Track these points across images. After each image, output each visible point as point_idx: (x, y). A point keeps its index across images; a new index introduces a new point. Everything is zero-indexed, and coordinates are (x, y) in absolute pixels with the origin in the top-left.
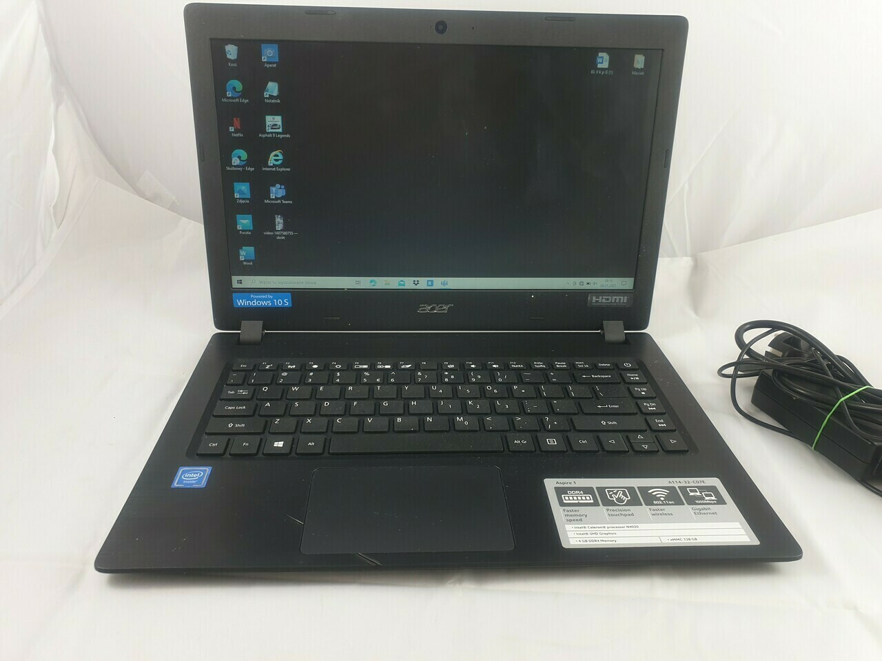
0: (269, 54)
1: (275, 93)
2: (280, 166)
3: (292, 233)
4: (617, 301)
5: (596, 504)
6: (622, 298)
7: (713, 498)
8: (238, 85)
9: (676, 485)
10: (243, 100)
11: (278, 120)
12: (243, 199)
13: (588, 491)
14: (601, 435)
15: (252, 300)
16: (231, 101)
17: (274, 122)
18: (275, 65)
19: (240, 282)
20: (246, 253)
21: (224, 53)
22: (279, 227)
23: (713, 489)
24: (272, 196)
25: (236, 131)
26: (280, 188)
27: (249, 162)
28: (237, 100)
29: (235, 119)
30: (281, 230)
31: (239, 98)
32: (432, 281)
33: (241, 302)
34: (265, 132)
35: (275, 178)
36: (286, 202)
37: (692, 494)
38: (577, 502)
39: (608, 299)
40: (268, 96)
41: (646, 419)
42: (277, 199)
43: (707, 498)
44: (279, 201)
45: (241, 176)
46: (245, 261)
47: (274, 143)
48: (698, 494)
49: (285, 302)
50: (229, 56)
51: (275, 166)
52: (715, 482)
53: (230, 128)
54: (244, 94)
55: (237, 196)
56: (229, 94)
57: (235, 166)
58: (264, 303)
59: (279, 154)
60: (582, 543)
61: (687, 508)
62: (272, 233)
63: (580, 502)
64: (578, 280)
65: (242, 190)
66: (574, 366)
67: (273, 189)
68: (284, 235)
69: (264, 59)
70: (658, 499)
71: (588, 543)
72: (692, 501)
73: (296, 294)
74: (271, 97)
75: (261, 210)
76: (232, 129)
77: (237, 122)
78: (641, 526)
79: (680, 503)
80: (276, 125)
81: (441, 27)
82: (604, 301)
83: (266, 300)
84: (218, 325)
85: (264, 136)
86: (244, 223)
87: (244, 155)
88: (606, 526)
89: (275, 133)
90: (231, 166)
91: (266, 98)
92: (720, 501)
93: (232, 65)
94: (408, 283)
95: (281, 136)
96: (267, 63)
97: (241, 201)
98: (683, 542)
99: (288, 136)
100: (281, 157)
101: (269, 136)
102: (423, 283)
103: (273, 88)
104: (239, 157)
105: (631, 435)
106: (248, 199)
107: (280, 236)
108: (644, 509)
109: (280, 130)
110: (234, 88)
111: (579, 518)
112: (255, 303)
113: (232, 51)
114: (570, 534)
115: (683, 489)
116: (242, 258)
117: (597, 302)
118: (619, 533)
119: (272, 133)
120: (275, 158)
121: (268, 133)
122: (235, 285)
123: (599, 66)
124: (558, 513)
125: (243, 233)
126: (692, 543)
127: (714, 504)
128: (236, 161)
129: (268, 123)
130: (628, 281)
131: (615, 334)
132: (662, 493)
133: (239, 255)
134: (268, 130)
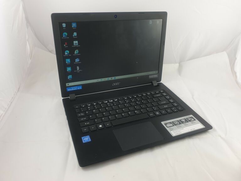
0: (74, 25)
1: (76, 35)
2: (78, 54)
3: (81, 70)
4: (155, 76)
5: (173, 126)
8: (66, 34)
9: (185, 118)
10: (68, 38)
11: (77, 42)
13: (170, 123)
14: (166, 109)
15: (72, 89)
16: (64, 38)
17: (76, 42)
18: (75, 28)
20: (70, 77)
21: (62, 26)
22: (78, 69)
23: (192, 117)
24: (76, 62)
25: (66, 46)
26: (78, 59)
27: (70, 53)
28: (66, 38)
32: (115, 78)
33: (69, 90)
34: (73, 45)
35: (77, 57)
36: (80, 63)
38: (170, 126)
39: (153, 76)
41: (172, 104)
44: (78, 63)
45: (68, 57)
47: (76, 48)
49: (80, 88)
50: (63, 26)
51: (76, 54)
52: (191, 116)
54: (68, 36)
55: (67, 62)
56: (64, 36)
58: (75, 89)
61: (190, 123)
62: (76, 71)
64: (147, 73)
65: (68, 61)
66: (151, 93)
67: (76, 60)
69: (73, 27)
70: (184, 122)
71: (176, 134)
72: (190, 121)
73: (83, 85)
74: (75, 36)
75: (73, 65)
76: (65, 45)
77: (66, 43)
78: (184, 128)
81: (115, 16)
83: (75, 88)
84: (63, 97)
86: (69, 69)
87: (68, 52)
88: (178, 130)
90: (65, 55)
91: (73, 37)
93: (64, 29)
94: (110, 79)
95: (78, 46)
96: (74, 28)
97: (68, 64)
98: (193, 130)
100: (78, 51)
101: (75, 46)
102: (113, 78)
103: (75, 34)
104: (67, 52)
105: (171, 108)
106: (70, 63)
107: (78, 71)
108: (182, 125)
109: (77, 45)
110: (65, 35)
111: (172, 129)
112: (73, 89)
114: (173, 133)
115: (187, 118)
116: (69, 78)
117: (151, 77)
118: (181, 131)
120: (76, 52)
122: (67, 85)
123: (150, 23)
124: (168, 129)
125: (69, 72)
127: (194, 121)
128: (66, 54)
129: (74, 43)
130: (157, 72)
131: (155, 84)
132: (184, 120)
133: (68, 78)
134: (75, 45)
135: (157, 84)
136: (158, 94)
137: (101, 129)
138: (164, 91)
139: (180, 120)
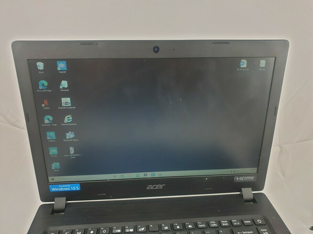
0: (62, 66)
1: (66, 86)
2: (71, 123)
3: (79, 155)
4: (249, 179)
6: (251, 177)
8: (46, 83)
10: (49, 91)
11: (68, 100)
12: (52, 140)
15: (59, 188)
16: (42, 91)
17: (66, 101)
18: (65, 72)
19: (53, 179)
20: (55, 166)
21: (36, 66)
22: (72, 152)
24: (67, 138)
25: (46, 106)
26: (72, 134)
27: (54, 121)
28: (45, 90)
29: (44, 100)
30: (73, 154)
31: (46, 89)
32: (154, 174)
33: (54, 189)
34: (61, 106)
35: (68, 129)
36: (75, 140)
39: (243, 178)
40: (62, 88)
42: (70, 139)
44: (71, 140)
45: (50, 128)
46: (55, 169)
49: (77, 188)
50: (39, 68)
51: (68, 123)
53: (42, 105)
54: (49, 87)
55: (48, 138)
56: (41, 88)
57: (46, 124)
58: (66, 189)
59: (70, 117)
62: (68, 156)
64: (229, 170)
65: (51, 135)
66: (232, 224)
67: (68, 134)
68: (74, 156)
69: (59, 69)
74: (64, 88)
76: (43, 105)
77: (46, 102)
80: (67, 102)
81: (156, 49)
82: (242, 179)
83: (67, 187)
85: (61, 108)
86: (53, 151)
87: (51, 118)
89: (67, 106)
90: (44, 124)
91: (61, 89)
93: (41, 73)
94: (141, 175)
95: (71, 108)
96: (61, 71)
97: (51, 141)
99: (74, 108)
100: (71, 118)
101: (64, 108)
102: (149, 175)
103: (64, 84)
104: (48, 119)
106: (54, 140)
107: (73, 156)
109: (70, 105)
110: (43, 85)
112: (61, 189)
113: (40, 66)
116: (53, 168)
117: (239, 180)
119: (65, 106)
120: (68, 119)
121: (63, 107)
122: (50, 181)
123: (242, 66)
125: (53, 156)
128: (46, 121)
129: (63, 102)
131: (248, 193)
133: (51, 167)
134: (63, 105)
135: (251, 197)
136: (248, 226)
138: (267, 224)
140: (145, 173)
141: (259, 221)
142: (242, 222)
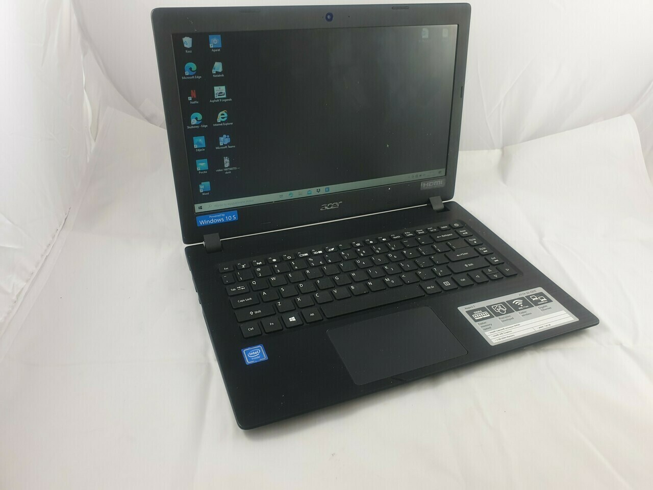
0: (215, 42)
1: (220, 70)
2: (226, 122)
3: (235, 168)
4: (437, 184)
5: (491, 317)
6: (439, 182)
7: (545, 299)
8: (194, 67)
9: (524, 296)
10: (198, 77)
11: (223, 89)
12: (201, 148)
13: (483, 309)
14: (469, 273)
15: (210, 219)
16: (188, 78)
17: (220, 91)
18: (219, 50)
19: (201, 208)
20: (204, 186)
21: (182, 43)
22: (227, 165)
23: (541, 294)
24: (221, 144)
25: (193, 100)
26: (227, 138)
27: (204, 121)
28: (193, 77)
29: (192, 91)
30: (228, 167)
31: (194, 75)
32: (328, 188)
33: (202, 222)
34: (213, 98)
35: (222, 130)
36: (231, 147)
37: (534, 299)
38: (482, 317)
39: (431, 184)
40: (215, 72)
41: (485, 258)
42: (224, 145)
43: (542, 300)
44: (226, 147)
45: (198, 132)
46: (204, 192)
47: (221, 106)
48: (537, 299)
49: (233, 217)
50: (185, 46)
51: (222, 122)
52: (540, 290)
53: (189, 98)
54: (198, 73)
55: (196, 146)
56: (187, 73)
57: (193, 125)
58: (219, 220)
59: (224, 113)
60: (499, 341)
61: (535, 309)
62: (222, 170)
63: (484, 317)
64: (415, 174)
65: (199, 142)
66: (429, 231)
67: (221, 139)
68: (230, 171)
69: (211, 46)
70: (520, 306)
71: (502, 340)
72: (536, 303)
73: (241, 210)
74: (217, 73)
75: (213, 154)
76: (190, 99)
77: (193, 93)
78: (521, 324)
79: (531, 306)
80: (221, 93)
81: (329, 17)
82: (430, 185)
84: (186, 242)
85: (213, 101)
86: (202, 165)
87: (199, 116)
88: (504, 328)
89: (221, 98)
90: (190, 125)
91: (214, 74)
92: (549, 301)
93: (189, 52)
94: (313, 192)
95: (226, 100)
96: (214, 48)
97: (199, 150)
98: (545, 328)
99: (230, 100)
100: (226, 115)
101: (217, 101)
102: (323, 190)
103: (218, 67)
104: (196, 119)
105: (484, 270)
106: (204, 148)
107: (228, 171)
108: (516, 314)
109: (225, 96)
110: (191, 69)
111: (488, 327)
112: (212, 221)
113: (188, 42)
114: (490, 337)
115: (528, 297)
116: (201, 191)
117: (426, 186)
118: (513, 331)
119: (219, 99)
120: (222, 116)
121: (216, 99)
122: (197, 210)
123: (423, 37)
124: (477, 326)
125: (202, 173)
126: (549, 328)
127: (547, 303)
128: (194, 122)
129: (216, 92)
130: (443, 170)
131: (438, 205)
132: (520, 302)
133: (199, 188)
134: (217, 97)
135: (442, 207)
136: (445, 231)
137: (295, 327)
138: (463, 225)
139: (510, 302)
140: (318, 188)
141: (456, 225)
142: (439, 228)
